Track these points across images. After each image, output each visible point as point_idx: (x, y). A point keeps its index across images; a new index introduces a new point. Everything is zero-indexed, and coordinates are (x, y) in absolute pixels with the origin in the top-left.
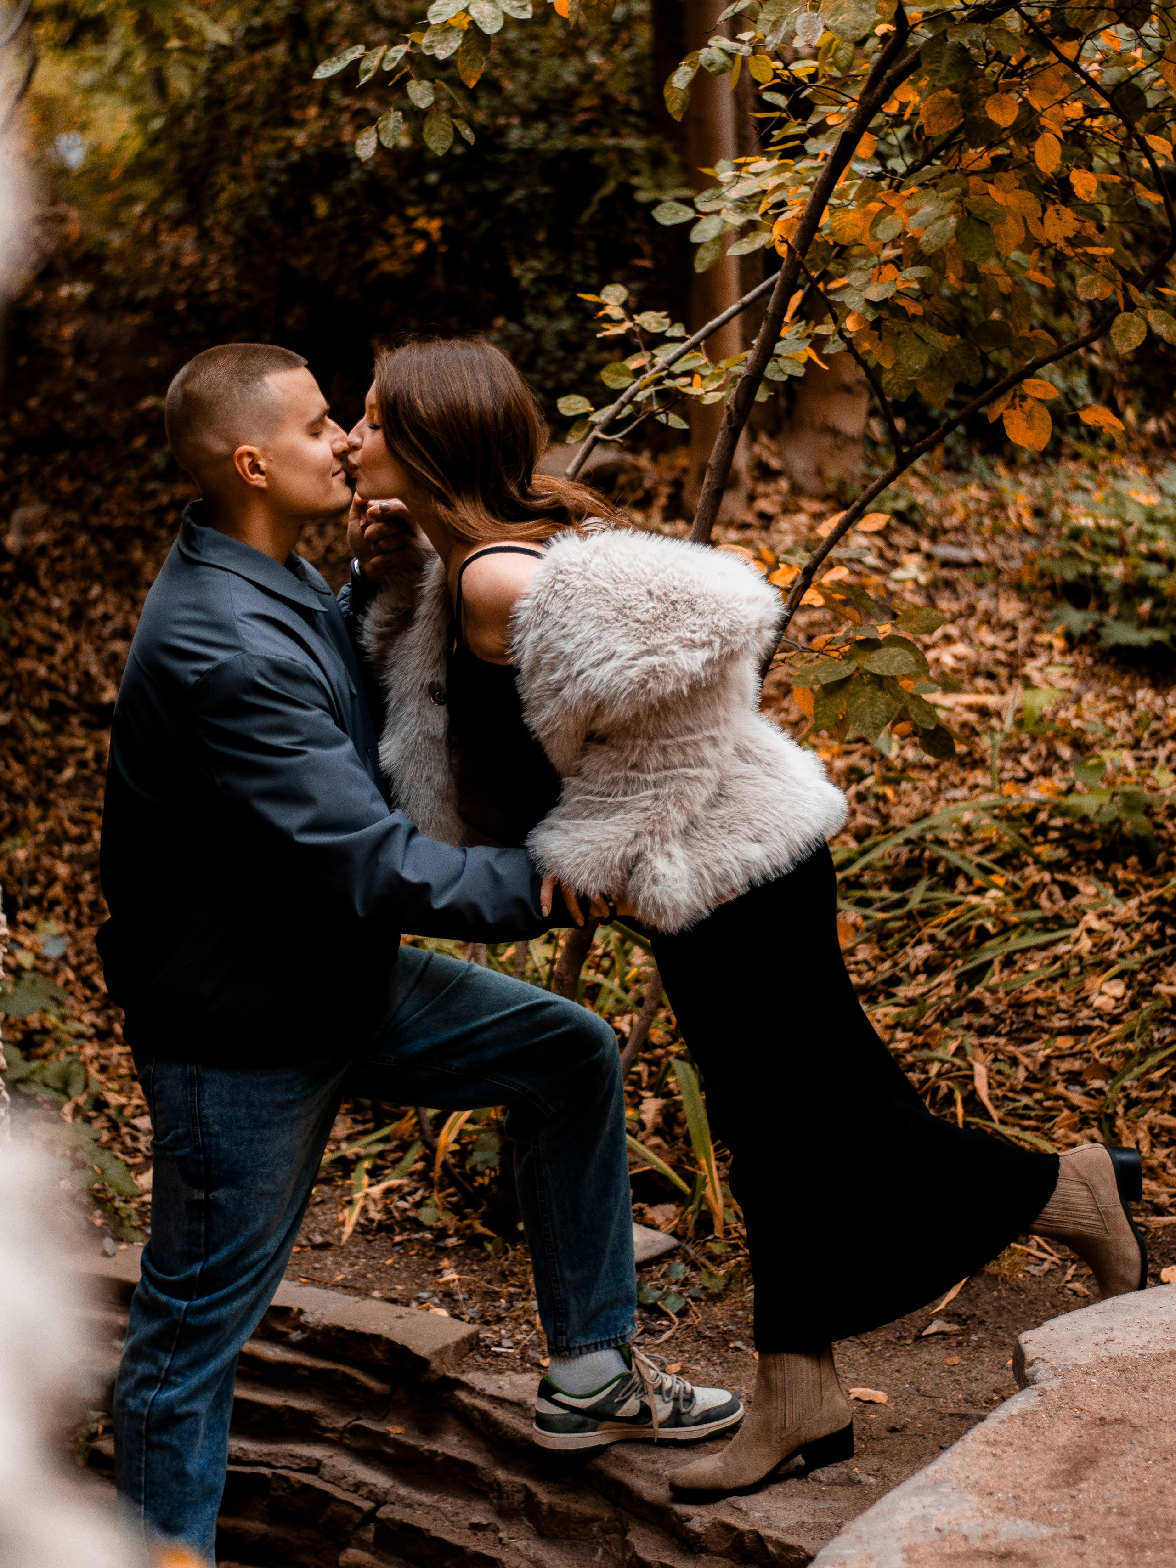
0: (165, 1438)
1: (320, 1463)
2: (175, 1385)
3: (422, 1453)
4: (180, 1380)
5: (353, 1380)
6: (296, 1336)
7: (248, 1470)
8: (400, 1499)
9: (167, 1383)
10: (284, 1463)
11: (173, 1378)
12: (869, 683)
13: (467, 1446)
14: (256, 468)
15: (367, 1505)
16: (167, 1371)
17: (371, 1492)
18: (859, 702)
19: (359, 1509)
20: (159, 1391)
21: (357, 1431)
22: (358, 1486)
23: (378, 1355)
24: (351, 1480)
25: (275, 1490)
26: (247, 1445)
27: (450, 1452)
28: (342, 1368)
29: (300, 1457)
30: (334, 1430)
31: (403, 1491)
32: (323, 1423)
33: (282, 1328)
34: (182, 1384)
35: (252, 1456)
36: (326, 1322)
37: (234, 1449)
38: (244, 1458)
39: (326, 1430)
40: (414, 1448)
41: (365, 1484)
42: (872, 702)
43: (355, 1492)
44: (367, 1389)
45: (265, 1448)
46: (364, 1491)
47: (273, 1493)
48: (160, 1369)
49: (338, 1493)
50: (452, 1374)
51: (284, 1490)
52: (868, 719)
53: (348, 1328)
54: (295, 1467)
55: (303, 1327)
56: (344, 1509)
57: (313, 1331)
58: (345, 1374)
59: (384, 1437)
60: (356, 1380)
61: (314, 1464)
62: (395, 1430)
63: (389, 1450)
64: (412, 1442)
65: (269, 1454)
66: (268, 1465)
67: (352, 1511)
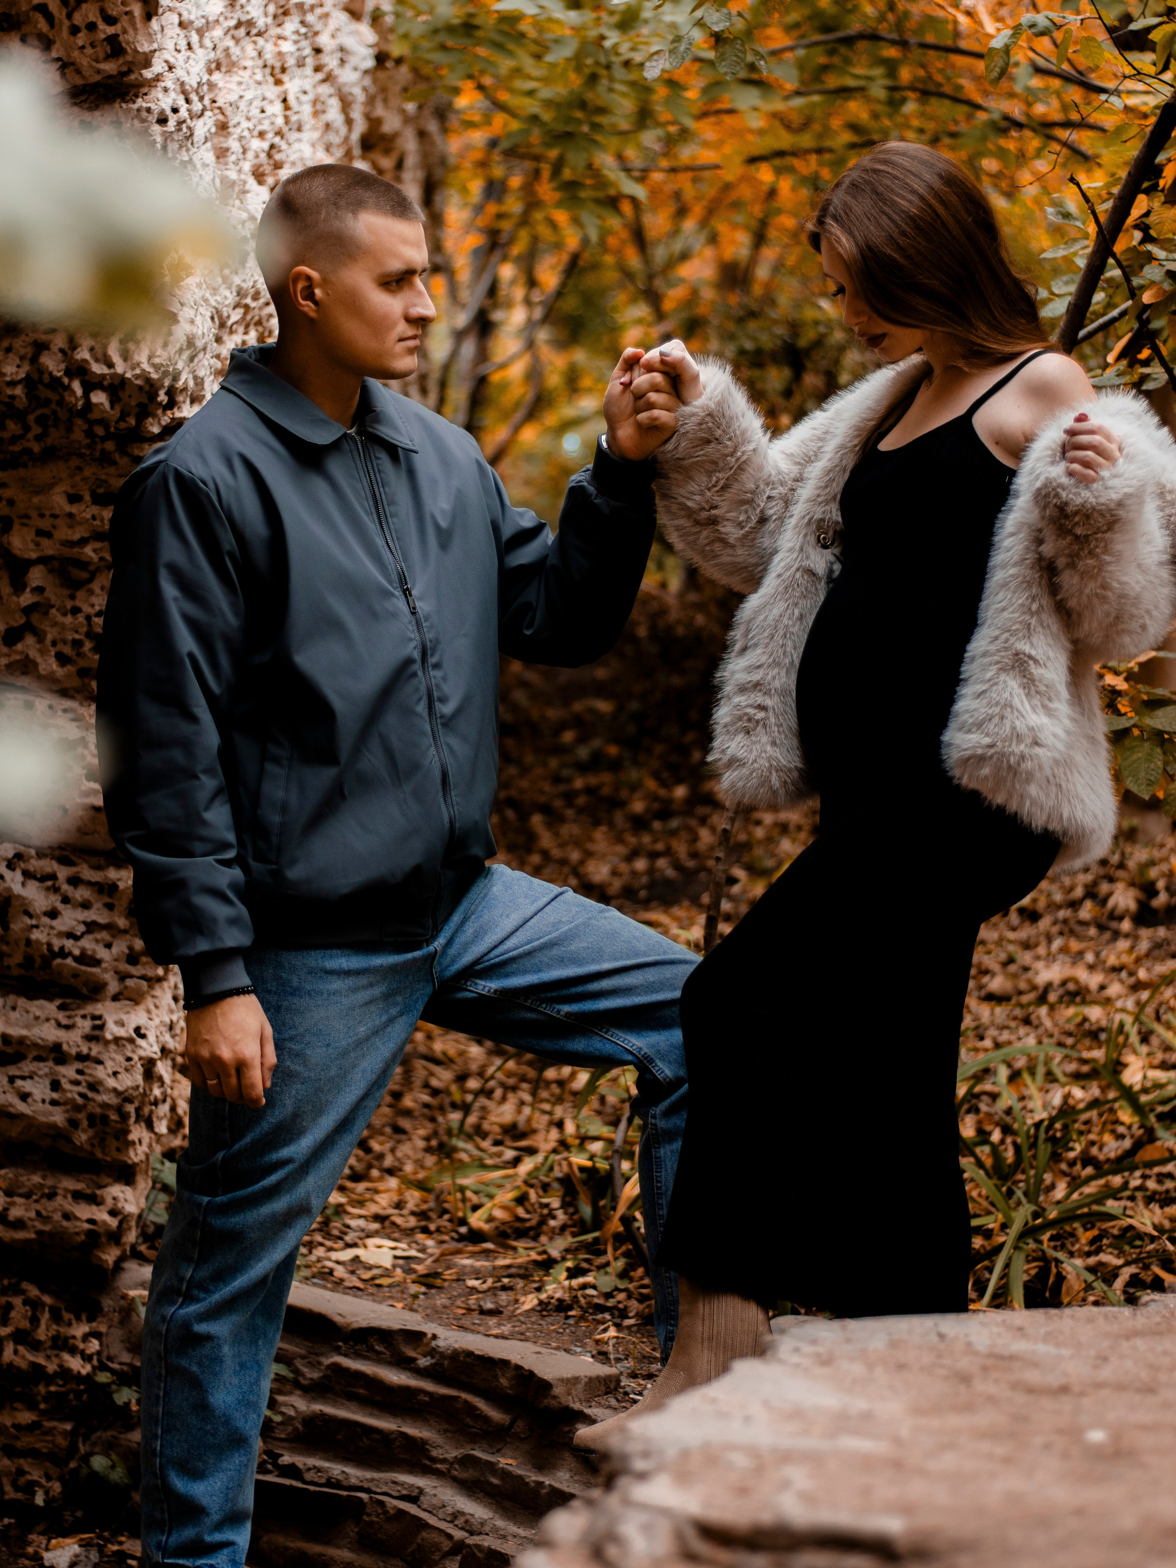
0: (184, 1363)
1: (421, 1491)
2: (198, 1300)
3: (527, 1484)
4: (202, 1295)
5: (471, 1409)
6: (424, 1362)
7: (345, 1493)
8: (495, 1530)
9: (189, 1298)
10: (385, 1489)
11: (195, 1292)
12: (1149, 739)
13: (576, 1482)
14: (310, 295)
15: (458, 1534)
16: (189, 1282)
17: (467, 1522)
18: (1135, 757)
19: (450, 1537)
20: (180, 1307)
21: (467, 1461)
22: (456, 1515)
23: (504, 1382)
24: (449, 1510)
25: (369, 1515)
26: (350, 1470)
27: (557, 1485)
28: (464, 1396)
29: (402, 1484)
30: (444, 1461)
31: (500, 1523)
32: (435, 1453)
33: (411, 1353)
34: (205, 1299)
35: (353, 1481)
36: (457, 1346)
37: (336, 1472)
38: (345, 1483)
39: (435, 1460)
40: (520, 1478)
41: (463, 1514)
42: (1149, 758)
43: (451, 1522)
44: (486, 1419)
45: (369, 1475)
46: (460, 1521)
47: (365, 1518)
48: (182, 1279)
49: (432, 1521)
50: (577, 1406)
51: (378, 1515)
52: (1142, 775)
53: (477, 1352)
54: (395, 1494)
55: (432, 1352)
56: (435, 1537)
57: (442, 1355)
58: (466, 1402)
59: (491, 1467)
60: (476, 1408)
61: (415, 1493)
62: (507, 1461)
63: (495, 1481)
64: (520, 1472)
65: (372, 1480)
66: (368, 1491)
67: (443, 1539)
